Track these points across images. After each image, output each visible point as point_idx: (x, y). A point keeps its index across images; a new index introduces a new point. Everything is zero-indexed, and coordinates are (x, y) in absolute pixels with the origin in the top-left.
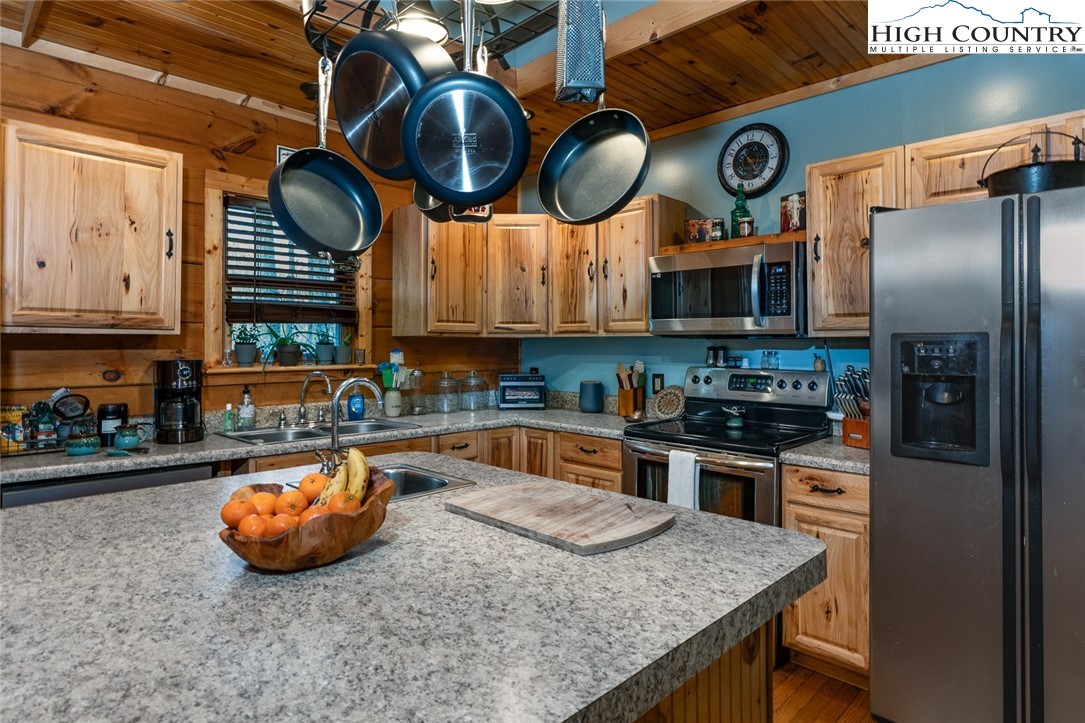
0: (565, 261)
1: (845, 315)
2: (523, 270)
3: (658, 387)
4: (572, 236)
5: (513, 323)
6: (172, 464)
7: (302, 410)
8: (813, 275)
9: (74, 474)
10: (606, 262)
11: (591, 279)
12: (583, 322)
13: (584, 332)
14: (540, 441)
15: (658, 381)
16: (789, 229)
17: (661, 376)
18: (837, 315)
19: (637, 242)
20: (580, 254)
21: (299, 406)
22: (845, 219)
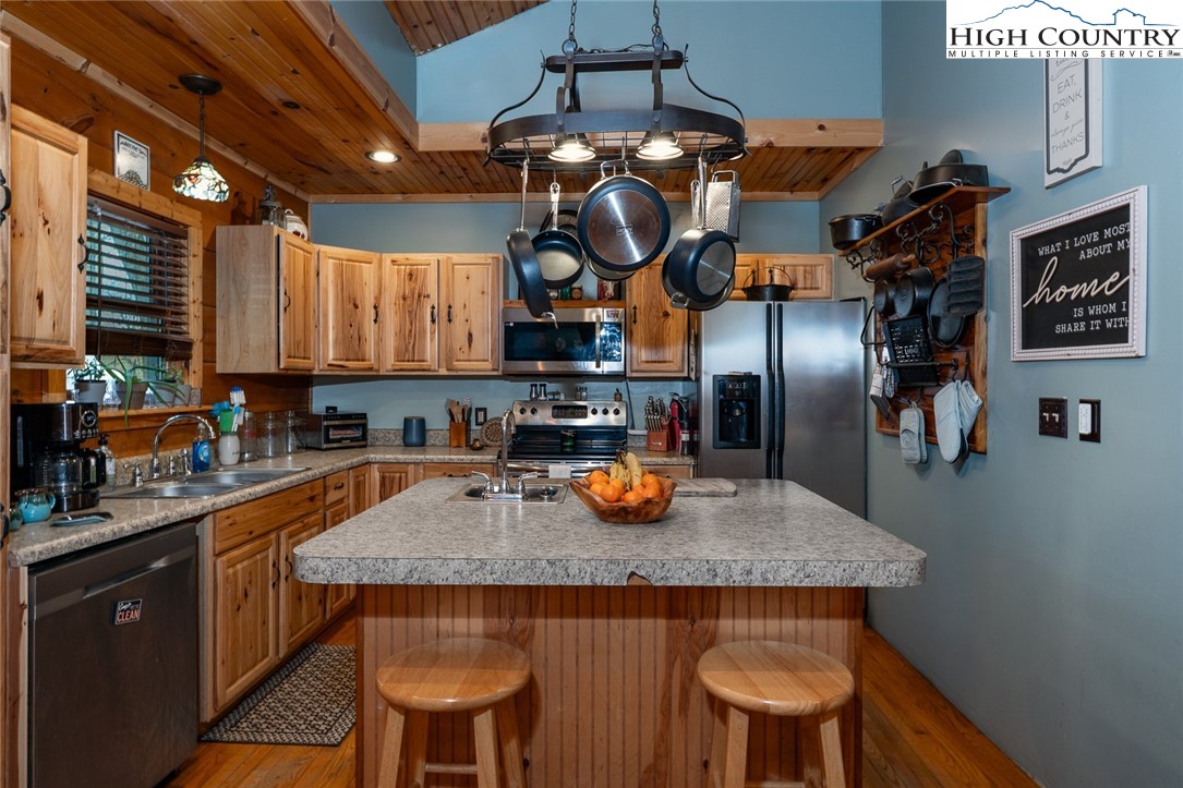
0: (402, 302)
1: (652, 362)
2: (356, 307)
3: (481, 419)
4: (410, 279)
5: (347, 360)
6: (160, 524)
7: (156, 462)
8: (631, 332)
9: (85, 546)
10: (450, 307)
11: (433, 321)
12: (423, 361)
13: (424, 370)
14: (398, 475)
15: (481, 414)
16: (604, 297)
17: (485, 410)
18: (647, 362)
19: (483, 293)
20: (419, 296)
21: (151, 456)
22: (654, 297)
